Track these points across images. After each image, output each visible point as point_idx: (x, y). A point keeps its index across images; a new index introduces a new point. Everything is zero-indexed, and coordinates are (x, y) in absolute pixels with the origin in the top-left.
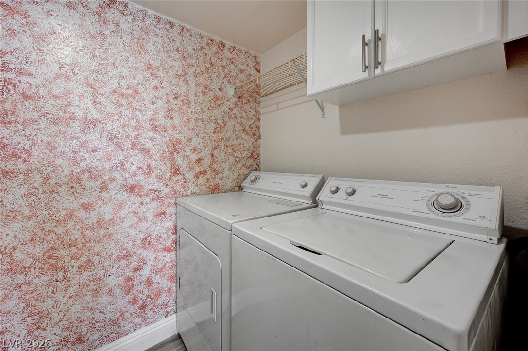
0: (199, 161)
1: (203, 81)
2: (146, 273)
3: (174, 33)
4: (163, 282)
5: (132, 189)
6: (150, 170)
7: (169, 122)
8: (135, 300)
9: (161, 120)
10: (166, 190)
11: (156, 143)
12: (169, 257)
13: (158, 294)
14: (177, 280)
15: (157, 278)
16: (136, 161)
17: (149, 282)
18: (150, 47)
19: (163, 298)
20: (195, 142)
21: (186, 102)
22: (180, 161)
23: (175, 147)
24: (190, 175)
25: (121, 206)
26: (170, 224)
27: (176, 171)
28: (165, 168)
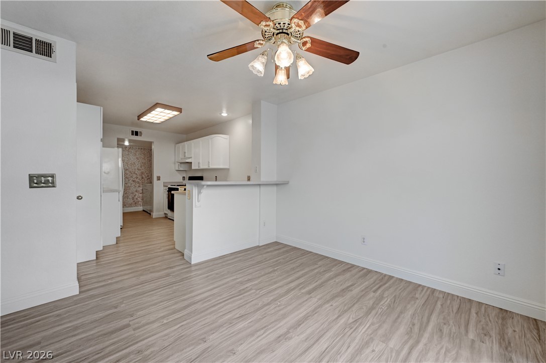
0: (148, 176)
1: (149, 159)
2: (136, 197)
3: (142, 150)
4: (140, 199)
5: (134, 181)
6: (137, 178)
7: (141, 168)
8: (134, 202)
9: (139, 168)
10: (140, 182)
11: (138, 172)
12: (141, 195)
13: (139, 202)
14: (143, 199)
15: (138, 199)
16: (135, 176)
17: (137, 199)
18: (137, 154)
19: (140, 203)
20: (147, 172)
21: (145, 164)
22: (143, 176)
23: (142, 173)
24: (146, 179)
25: (132, 184)
26: (141, 188)
27: (143, 178)
28: (140, 177)
